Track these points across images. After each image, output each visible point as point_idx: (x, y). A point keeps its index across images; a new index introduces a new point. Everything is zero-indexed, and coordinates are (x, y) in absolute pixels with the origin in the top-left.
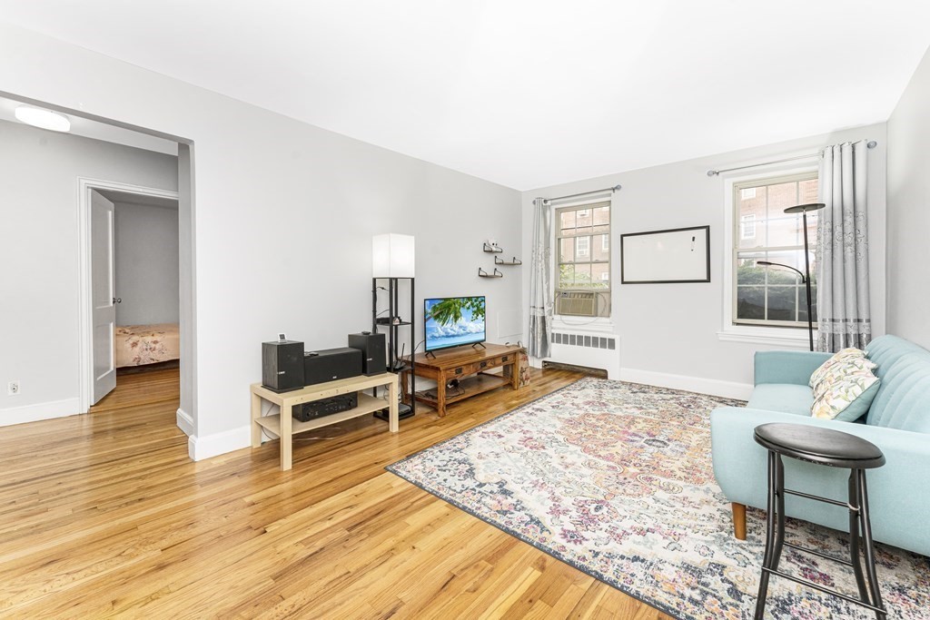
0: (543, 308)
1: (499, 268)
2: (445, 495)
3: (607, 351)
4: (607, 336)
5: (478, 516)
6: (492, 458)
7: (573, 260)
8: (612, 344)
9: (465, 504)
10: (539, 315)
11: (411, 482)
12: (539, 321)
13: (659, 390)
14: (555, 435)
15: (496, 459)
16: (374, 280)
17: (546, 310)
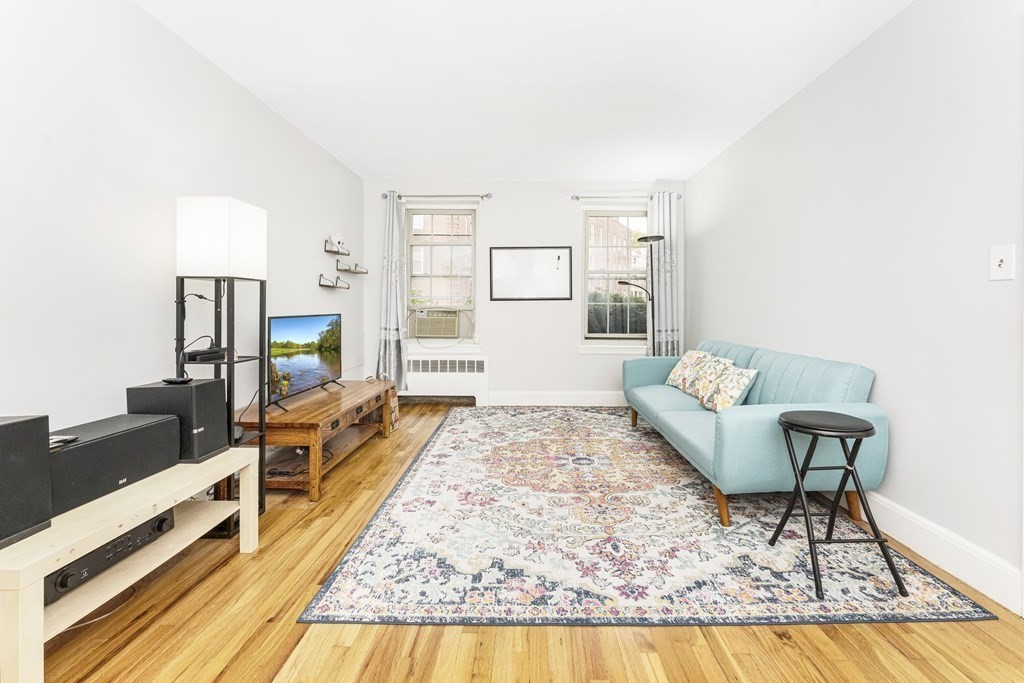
0: (397, 330)
1: (343, 276)
2: (449, 617)
3: (476, 374)
4: (475, 359)
5: (520, 623)
6: (449, 534)
7: (429, 273)
8: (480, 366)
9: (488, 615)
10: (393, 339)
11: (373, 623)
12: (393, 346)
13: (533, 409)
14: (490, 481)
15: (457, 534)
16: (181, 281)
17: (401, 333)
